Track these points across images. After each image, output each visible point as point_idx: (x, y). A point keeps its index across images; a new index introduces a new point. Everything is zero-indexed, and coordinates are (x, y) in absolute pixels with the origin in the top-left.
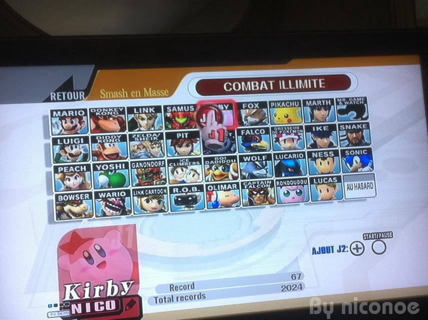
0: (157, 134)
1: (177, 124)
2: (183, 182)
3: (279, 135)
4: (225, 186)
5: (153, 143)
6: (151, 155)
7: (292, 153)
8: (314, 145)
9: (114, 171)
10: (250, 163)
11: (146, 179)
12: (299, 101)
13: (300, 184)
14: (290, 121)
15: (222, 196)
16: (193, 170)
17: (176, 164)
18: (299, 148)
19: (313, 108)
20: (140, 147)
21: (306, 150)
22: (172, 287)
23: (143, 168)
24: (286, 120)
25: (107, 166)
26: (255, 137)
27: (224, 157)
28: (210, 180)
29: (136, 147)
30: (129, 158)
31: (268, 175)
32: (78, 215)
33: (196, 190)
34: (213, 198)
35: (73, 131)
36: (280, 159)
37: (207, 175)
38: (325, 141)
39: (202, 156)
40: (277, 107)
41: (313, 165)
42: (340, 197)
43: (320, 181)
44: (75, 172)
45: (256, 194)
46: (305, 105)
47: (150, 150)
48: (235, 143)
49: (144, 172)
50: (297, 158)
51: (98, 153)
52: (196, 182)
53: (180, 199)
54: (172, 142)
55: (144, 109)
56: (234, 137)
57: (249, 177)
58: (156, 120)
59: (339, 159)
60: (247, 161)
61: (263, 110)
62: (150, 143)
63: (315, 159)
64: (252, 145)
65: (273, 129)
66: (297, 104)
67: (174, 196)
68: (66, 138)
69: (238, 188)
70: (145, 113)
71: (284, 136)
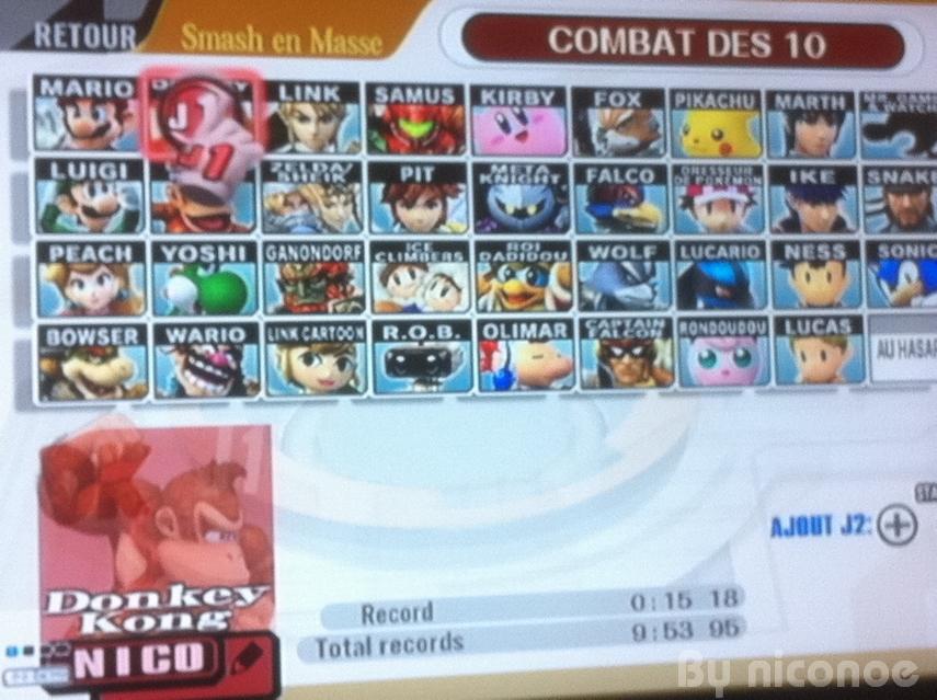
0: (344, 164)
1: (401, 140)
2: (414, 309)
3: (695, 188)
4: (534, 327)
5: (330, 191)
6: (325, 225)
7: (728, 244)
8: (792, 224)
9: (212, 267)
10: (605, 265)
11: (307, 296)
12: (757, 94)
13: (747, 334)
14: (726, 150)
15: (522, 356)
16: (442, 275)
17: (395, 257)
18: (749, 228)
19: (794, 115)
20: (291, 199)
21: (768, 237)
22: (368, 614)
23: (300, 261)
24: (715, 147)
25: (193, 250)
26: (625, 192)
27: (534, 242)
28: (490, 308)
29: (281, 200)
30: (258, 230)
31: (658, 302)
32: (103, 390)
33: (449, 335)
34: (499, 360)
35: (98, 142)
36: (692, 259)
37: (483, 294)
38: (824, 213)
39: (472, 238)
40: (692, 108)
41: (786, 281)
42: (856, 376)
43: (804, 327)
44: (99, 263)
45: (622, 356)
46: (771, 105)
47: (321, 212)
48: (568, 204)
49: (300, 275)
50: (741, 259)
51: (170, 210)
52: (451, 312)
53: (401, 359)
54: (386, 192)
55: (308, 90)
56: (564, 188)
57: (603, 307)
58: (344, 125)
59: (860, 268)
60: (599, 259)
61: (650, 115)
62: (322, 191)
63: (791, 264)
64: (616, 212)
65: (677, 169)
66: (749, 102)
67: (384, 349)
68: (77, 162)
69: (570, 334)
70: (312, 101)
71: (709, 194)
